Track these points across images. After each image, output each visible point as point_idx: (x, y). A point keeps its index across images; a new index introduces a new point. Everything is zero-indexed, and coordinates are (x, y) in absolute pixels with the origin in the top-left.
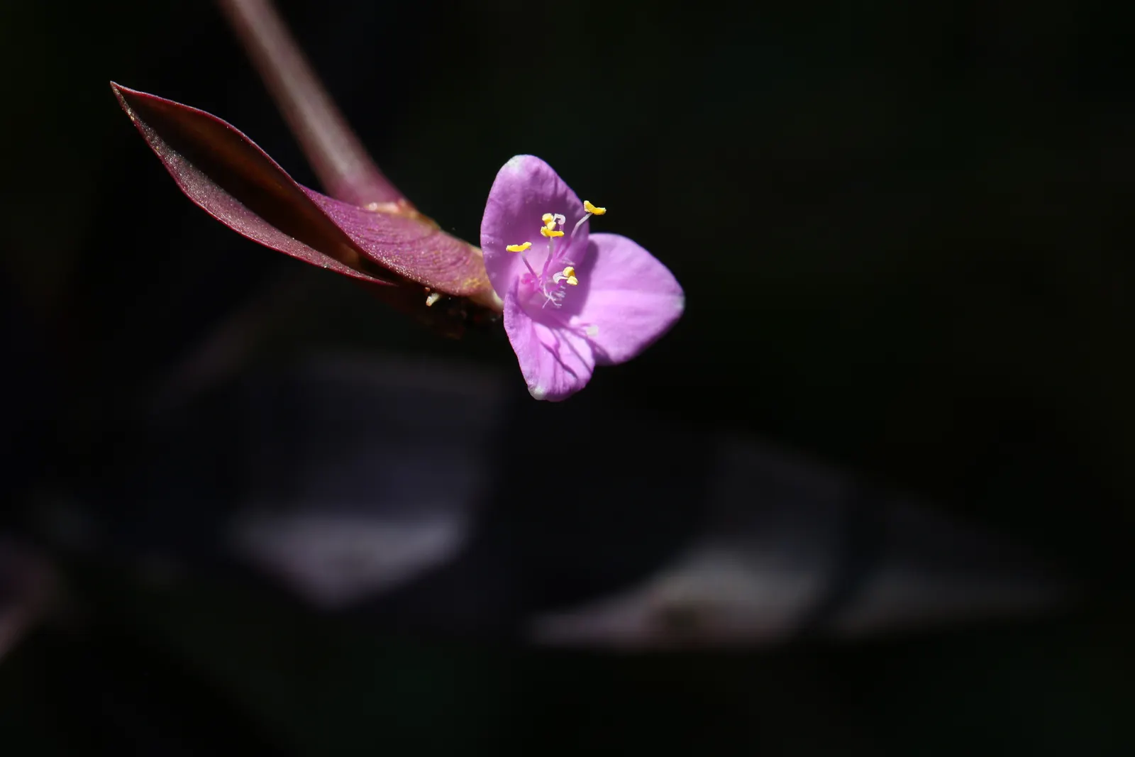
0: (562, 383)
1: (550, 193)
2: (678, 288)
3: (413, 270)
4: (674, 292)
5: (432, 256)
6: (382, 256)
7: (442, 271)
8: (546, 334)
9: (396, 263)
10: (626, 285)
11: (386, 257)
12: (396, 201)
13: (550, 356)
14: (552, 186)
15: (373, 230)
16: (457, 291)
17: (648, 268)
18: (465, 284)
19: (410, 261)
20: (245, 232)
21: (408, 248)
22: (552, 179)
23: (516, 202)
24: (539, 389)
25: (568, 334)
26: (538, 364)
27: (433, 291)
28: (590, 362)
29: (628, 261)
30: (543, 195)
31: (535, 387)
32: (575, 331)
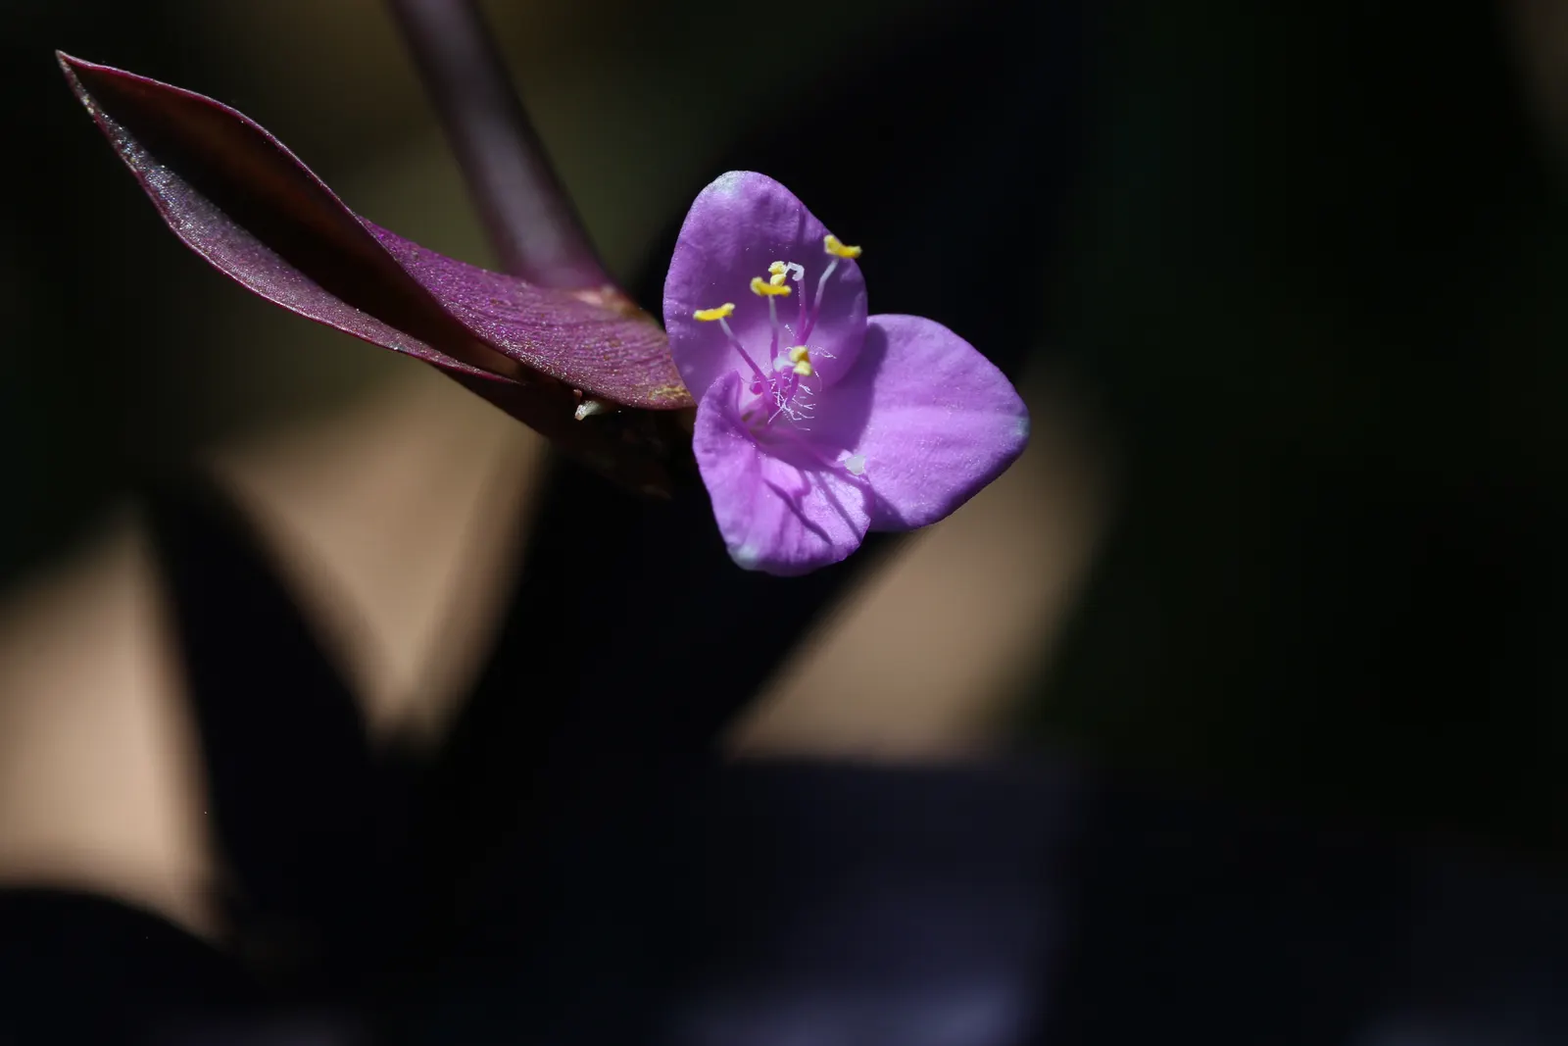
0: (795, 546)
1: (791, 236)
2: (1018, 402)
3: (558, 363)
4: (1010, 409)
5: (603, 348)
6: (503, 339)
7: (616, 370)
8: (786, 475)
9: (529, 350)
10: (930, 399)
11: (511, 341)
12: (596, 287)
13: (780, 503)
14: (795, 223)
15: (501, 303)
16: (636, 401)
17: (967, 370)
18: (658, 391)
19: (557, 351)
20: (268, 294)
21: (563, 333)
22: (794, 212)
23: (727, 248)
24: (747, 551)
25: (830, 479)
26: (750, 511)
27: (587, 396)
28: (861, 519)
29: (935, 359)
30: (777, 239)
31: (738, 547)
32: (842, 474)
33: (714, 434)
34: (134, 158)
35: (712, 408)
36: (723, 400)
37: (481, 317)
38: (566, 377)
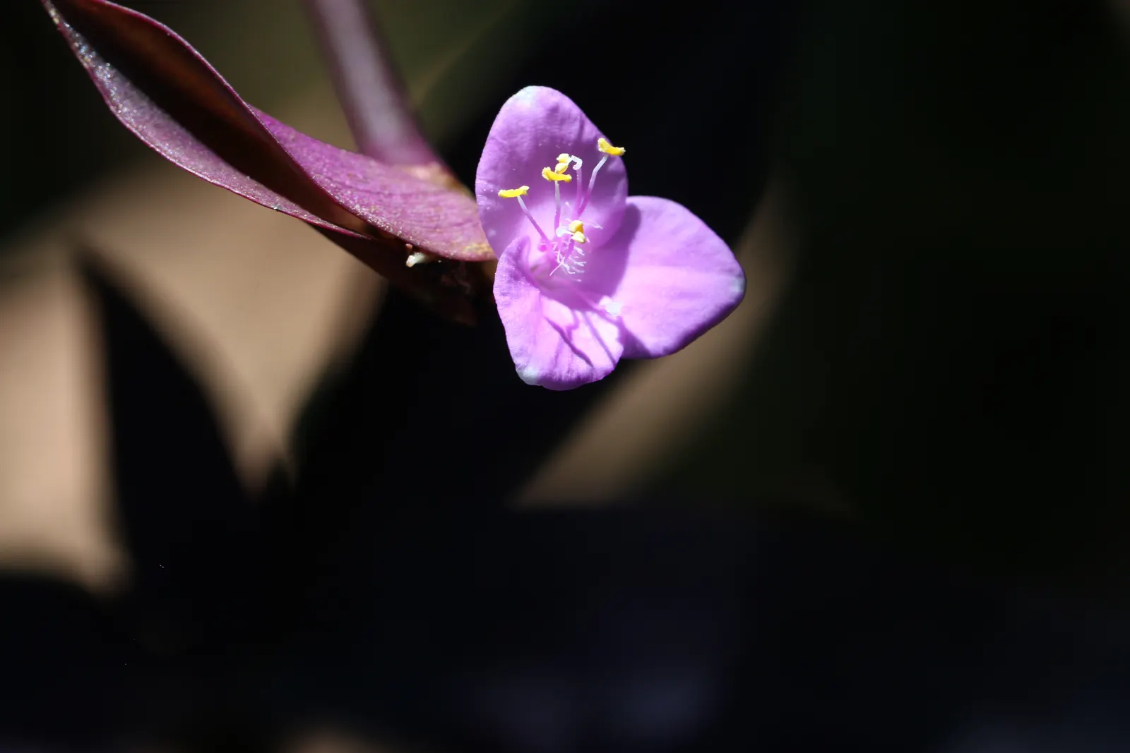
0: (566, 369)
1: (573, 136)
2: (736, 267)
3: (395, 223)
4: (730, 271)
5: (430, 213)
6: (356, 204)
7: (438, 230)
8: (561, 313)
9: (374, 213)
10: (671, 261)
11: (361, 206)
13: (557, 335)
14: (575, 128)
15: (355, 176)
16: (452, 254)
17: (699, 241)
18: (469, 246)
19: (395, 214)
21: (400, 201)
22: (575, 119)
23: (525, 144)
24: (531, 371)
25: (594, 317)
26: (534, 341)
27: (416, 249)
28: (617, 349)
29: (675, 232)
30: (562, 139)
31: (525, 367)
32: (602, 314)
33: (509, 282)
34: (87, 57)
35: (509, 262)
36: (517, 257)
37: (340, 186)
38: (400, 235)
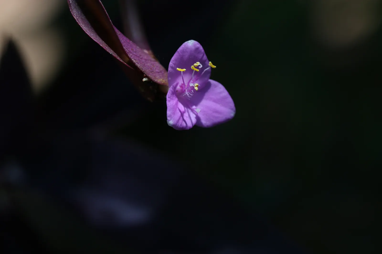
0: (180, 124)
1: (200, 58)
2: (234, 108)
3: (142, 67)
4: (232, 109)
5: (151, 67)
6: (133, 59)
7: (153, 72)
8: (181, 107)
9: (137, 63)
10: (215, 101)
11: (134, 59)
13: (180, 113)
14: (201, 55)
15: (133, 50)
16: (155, 81)
17: (225, 98)
18: (160, 80)
19: (142, 64)
20: (87, 32)
21: (144, 61)
22: (202, 53)
23: (186, 56)
24: (171, 122)
25: (190, 111)
26: (174, 113)
27: (146, 77)
28: (194, 122)
29: (220, 93)
31: (170, 120)
32: (193, 111)
33: (171, 94)
35: (172, 89)
36: (175, 88)
37: (129, 52)
38: (143, 71)
